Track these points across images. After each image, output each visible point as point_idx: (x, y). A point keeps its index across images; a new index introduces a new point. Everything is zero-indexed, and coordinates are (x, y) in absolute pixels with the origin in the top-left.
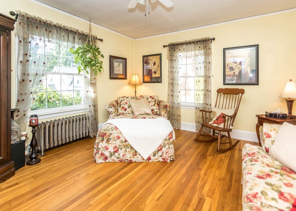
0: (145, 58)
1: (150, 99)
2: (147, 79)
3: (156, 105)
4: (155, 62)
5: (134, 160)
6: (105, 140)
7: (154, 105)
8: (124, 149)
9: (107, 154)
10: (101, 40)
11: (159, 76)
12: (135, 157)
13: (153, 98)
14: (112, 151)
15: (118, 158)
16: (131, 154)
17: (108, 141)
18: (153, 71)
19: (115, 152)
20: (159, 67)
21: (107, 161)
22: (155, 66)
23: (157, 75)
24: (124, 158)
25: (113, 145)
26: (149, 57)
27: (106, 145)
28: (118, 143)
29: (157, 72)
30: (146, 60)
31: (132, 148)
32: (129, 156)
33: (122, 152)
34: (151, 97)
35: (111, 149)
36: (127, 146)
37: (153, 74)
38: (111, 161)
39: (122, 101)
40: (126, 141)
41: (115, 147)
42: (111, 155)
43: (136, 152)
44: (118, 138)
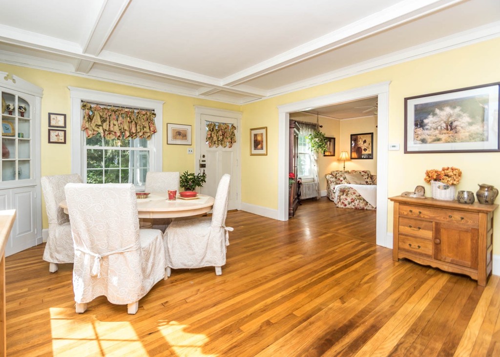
0: (353, 137)
1: (363, 173)
2: (354, 155)
3: (369, 178)
4: (365, 140)
5: (365, 208)
6: (345, 194)
7: (368, 178)
8: (358, 201)
9: (346, 202)
10: (321, 127)
11: (370, 153)
12: (367, 206)
13: (365, 173)
14: (350, 201)
15: (354, 206)
16: (363, 204)
17: (347, 195)
18: (363, 148)
19: (352, 202)
20: (371, 145)
21: (346, 207)
22: (365, 144)
23: (368, 152)
24: (358, 206)
25: (351, 198)
26: (359, 136)
27: (346, 197)
28: (354, 197)
29: (368, 150)
30: (354, 138)
31: (364, 200)
32: (362, 205)
33: (356, 202)
34: (363, 171)
35: (349, 200)
36: (361, 199)
37: (363, 151)
38: (349, 207)
39: (336, 174)
40: (360, 196)
41: (352, 199)
42: (349, 204)
43: (367, 203)
44: (354, 193)
